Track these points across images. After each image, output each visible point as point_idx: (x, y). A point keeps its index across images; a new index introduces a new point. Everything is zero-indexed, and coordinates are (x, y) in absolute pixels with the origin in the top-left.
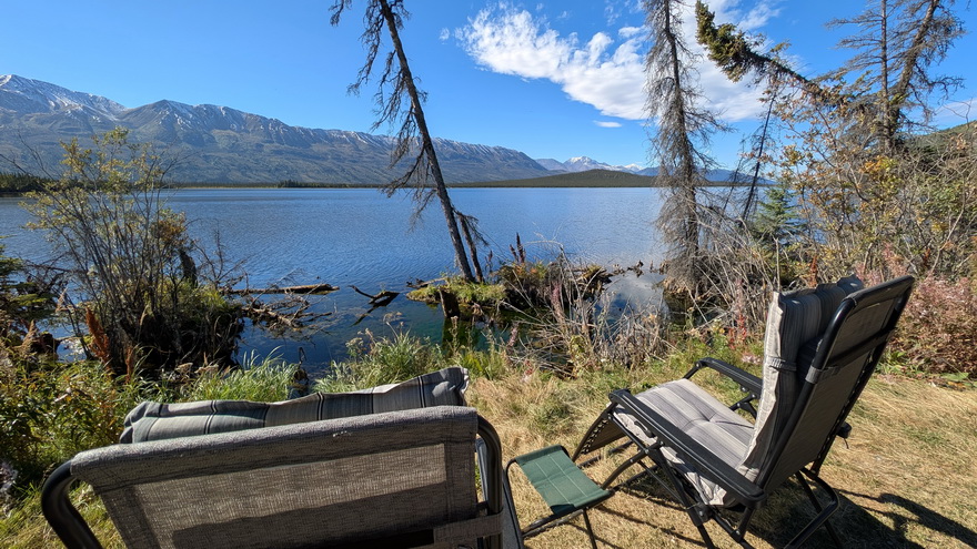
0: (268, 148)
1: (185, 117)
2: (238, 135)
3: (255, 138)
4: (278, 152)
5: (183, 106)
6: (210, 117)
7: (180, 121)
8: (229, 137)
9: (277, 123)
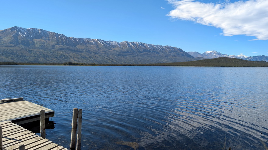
0: (57, 47)
1: (23, 33)
2: (45, 41)
3: (52, 43)
4: (61, 49)
5: (23, 29)
6: (34, 33)
7: (20, 35)
8: (41, 42)
9: (63, 36)
